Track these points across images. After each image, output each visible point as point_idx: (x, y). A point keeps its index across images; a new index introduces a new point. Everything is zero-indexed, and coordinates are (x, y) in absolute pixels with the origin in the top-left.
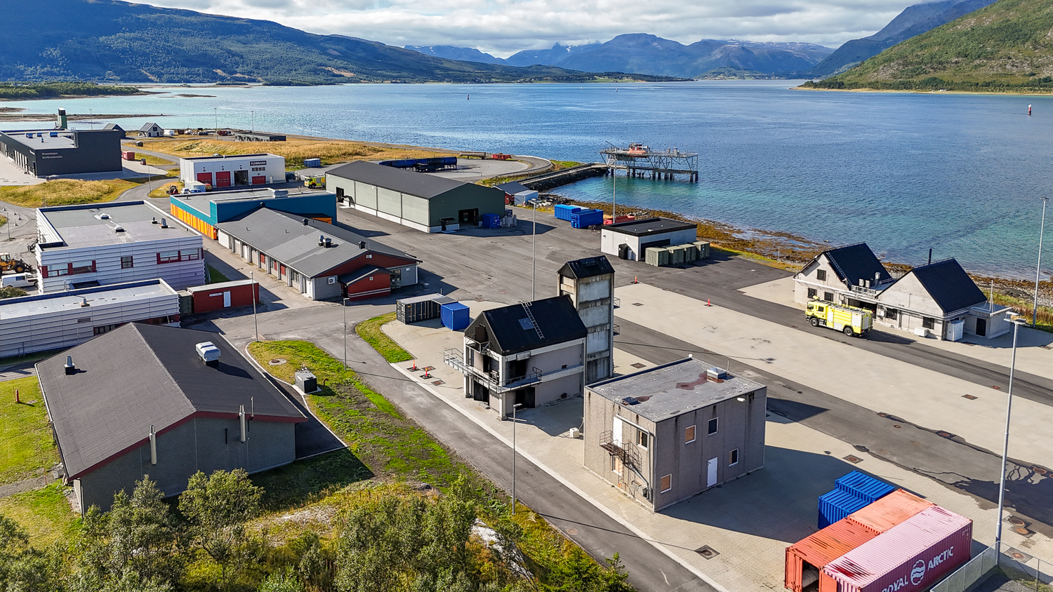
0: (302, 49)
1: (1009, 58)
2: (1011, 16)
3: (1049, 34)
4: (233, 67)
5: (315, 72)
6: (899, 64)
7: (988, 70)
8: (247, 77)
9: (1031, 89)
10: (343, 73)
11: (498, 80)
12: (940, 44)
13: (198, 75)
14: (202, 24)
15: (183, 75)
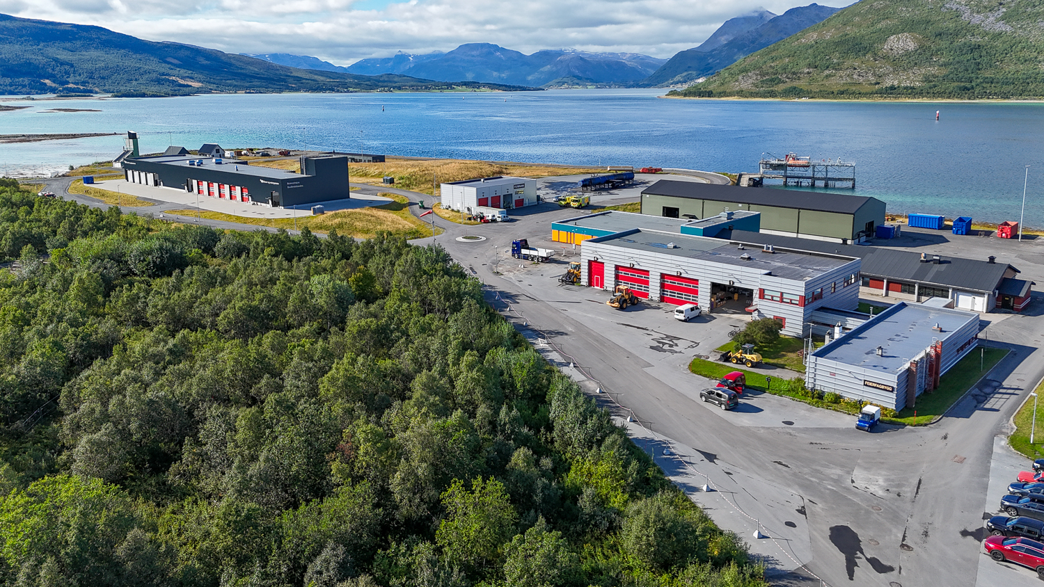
0: (139, 56)
1: (855, 69)
2: (848, 31)
3: (885, 47)
4: (63, 76)
5: (158, 82)
6: (757, 75)
7: (838, 80)
8: (82, 88)
9: (882, 97)
10: (190, 83)
11: (355, 90)
12: (789, 56)
13: (24, 86)
14: (20, 29)
15: (6, 86)
